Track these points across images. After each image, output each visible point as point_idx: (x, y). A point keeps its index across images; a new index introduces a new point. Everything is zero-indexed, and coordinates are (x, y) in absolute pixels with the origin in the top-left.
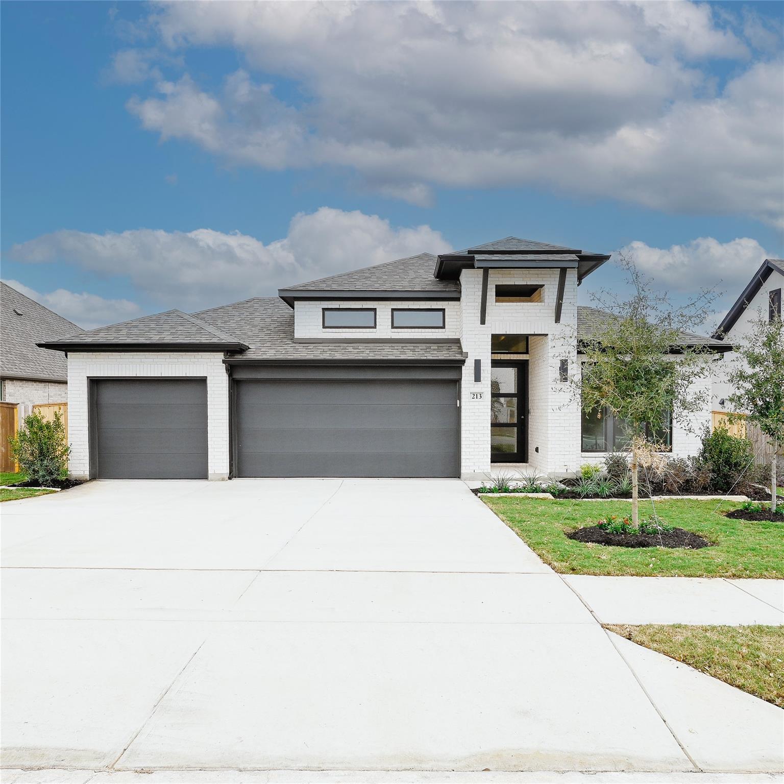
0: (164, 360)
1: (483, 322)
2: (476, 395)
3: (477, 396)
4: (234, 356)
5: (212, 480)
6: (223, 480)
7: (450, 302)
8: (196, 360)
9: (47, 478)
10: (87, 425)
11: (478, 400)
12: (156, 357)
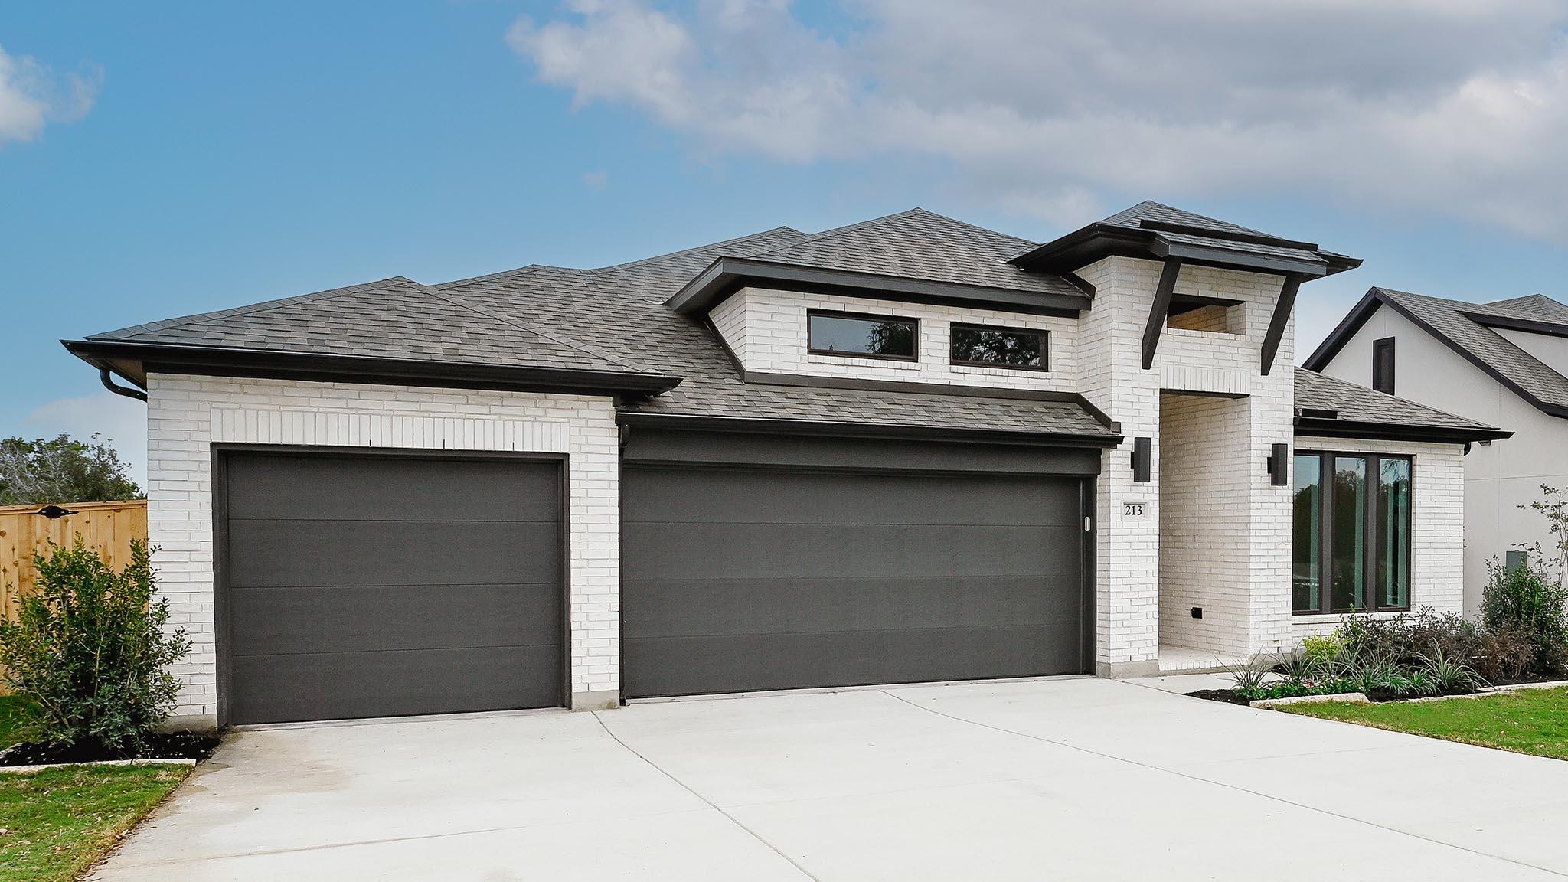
0: (450, 408)
1: (1147, 364)
2: (1132, 508)
3: (1134, 508)
4: (638, 406)
5: (582, 709)
6: (610, 706)
7: (1059, 318)
8: (540, 412)
9: (132, 731)
10: (210, 577)
11: (1136, 517)
12: (427, 398)
